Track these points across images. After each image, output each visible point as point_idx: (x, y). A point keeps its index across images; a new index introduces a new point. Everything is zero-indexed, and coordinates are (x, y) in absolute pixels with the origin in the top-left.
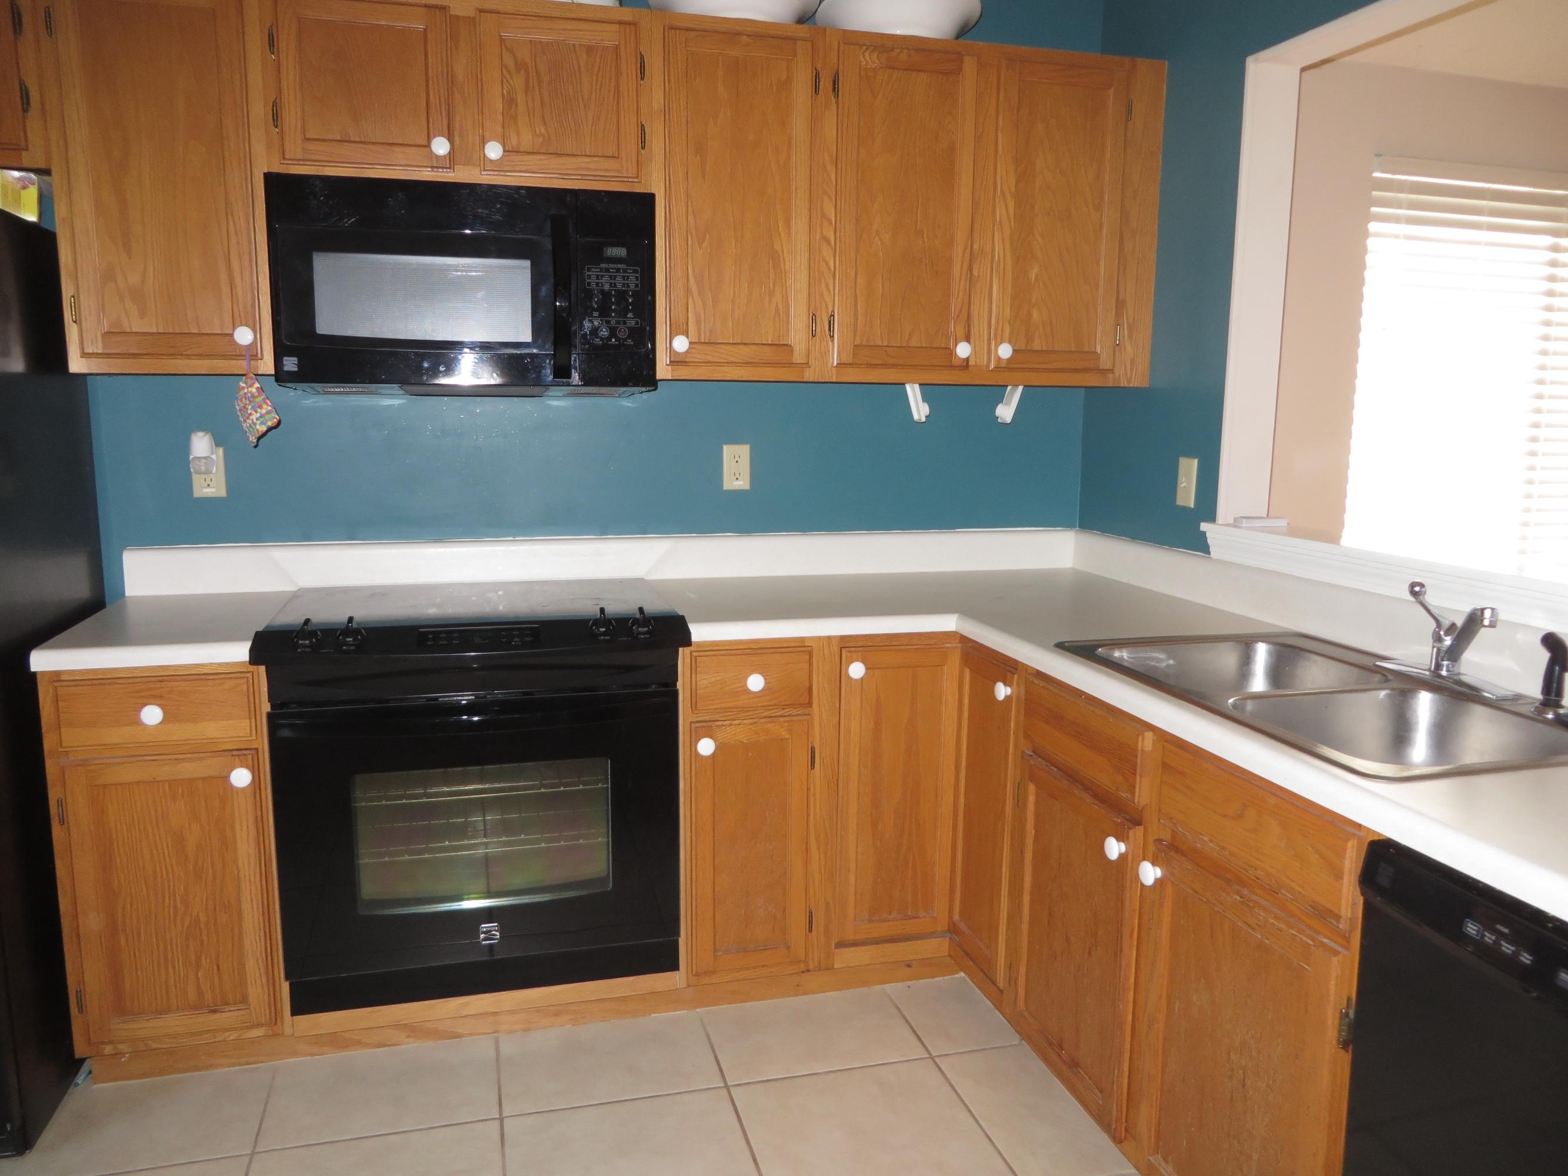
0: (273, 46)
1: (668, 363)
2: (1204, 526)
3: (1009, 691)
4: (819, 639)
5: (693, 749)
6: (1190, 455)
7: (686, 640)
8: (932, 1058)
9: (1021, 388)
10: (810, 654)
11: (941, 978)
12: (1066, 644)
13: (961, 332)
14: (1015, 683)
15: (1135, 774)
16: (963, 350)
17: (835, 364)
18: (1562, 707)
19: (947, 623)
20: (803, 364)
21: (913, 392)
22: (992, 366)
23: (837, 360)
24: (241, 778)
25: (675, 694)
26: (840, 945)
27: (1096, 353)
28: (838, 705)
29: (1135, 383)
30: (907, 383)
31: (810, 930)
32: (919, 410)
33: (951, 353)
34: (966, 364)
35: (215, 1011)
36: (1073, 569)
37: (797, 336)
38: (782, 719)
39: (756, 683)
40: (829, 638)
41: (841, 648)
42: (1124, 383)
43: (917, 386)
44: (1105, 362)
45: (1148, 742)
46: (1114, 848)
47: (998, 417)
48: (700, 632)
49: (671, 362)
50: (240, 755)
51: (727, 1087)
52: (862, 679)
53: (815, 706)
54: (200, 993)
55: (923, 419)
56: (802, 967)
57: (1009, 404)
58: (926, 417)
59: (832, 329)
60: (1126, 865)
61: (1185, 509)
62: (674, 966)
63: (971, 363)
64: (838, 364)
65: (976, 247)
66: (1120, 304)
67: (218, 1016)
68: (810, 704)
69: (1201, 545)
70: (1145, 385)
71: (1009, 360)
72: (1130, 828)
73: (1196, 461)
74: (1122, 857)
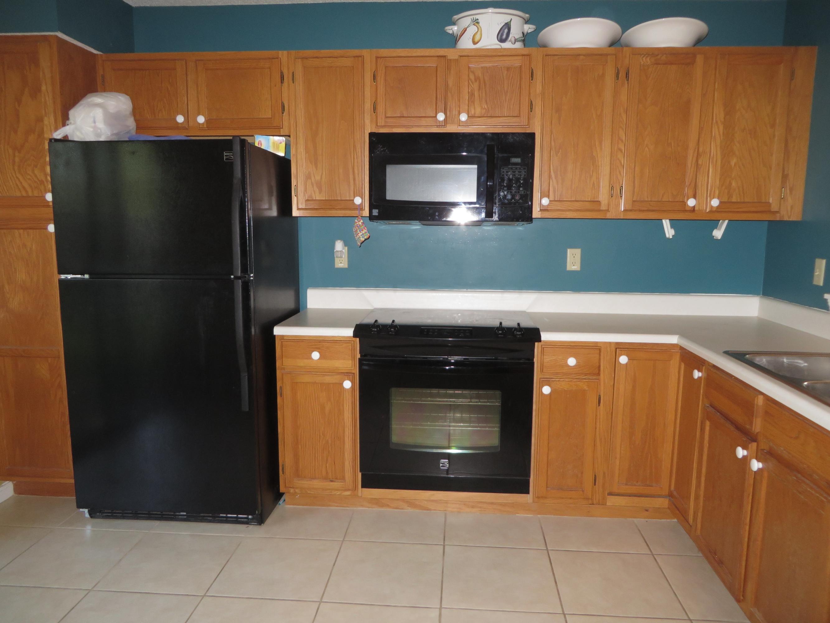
0: (375, 79)
1: (539, 210)
2: (826, 296)
3: (700, 374)
4: (605, 343)
5: (540, 391)
6: (823, 258)
7: (539, 340)
8: (653, 555)
9: (726, 222)
10: (600, 350)
11: (665, 520)
12: (730, 352)
13: (691, 193)
14: (704, 371)
15: (753, 416)
16: (691, 202)
17: (622, 210)
19: (673, 339)
20: (606, 210)
21: (666, 224)
22: (708, 210)
23: (623, 209)
24: (347, 384)
25: (533, 363)
26: (610, 494)
27: (769, 203)
28: (613, 376)
29: (793, 218)
30: (663, 219)
31: (595, 484)
32: (669, 232)
33: (684, 203)
34: (693, 209)
35: (332, 481)
36: (757, 317)
37: (603, 196)
38: (585, 380)
39: (572, 362)
40: (610, 343)
41: (616, 348)
42: (786, 218)
43: (668, 221)
44: (774, 208)
45: (760, 401)
46: (741, 452)
47: (714, 236)
48: (545, 336)
49: (540, 210)
50: (348, 375)
51: (547, 550)
52: (627, 364)
53: (602, 375)
54: (327, 473)
55: (671, 237)
56: (590, 502)
57: (720, 229)
58: (673, 236)
59: (621, 193)
60: (745, 460)
61: (817, 287)
62: (527, 492)
63: (696, 208)
64: (624, 210)
65: (701, 150)
66: (785, 177)
67: (332, 483)
68: (599, 374)
69: (825, 306)
70: (799, 220)
71: (718, 207)
72: (750, 443)
73: (823, 261)
74: (744, 457)
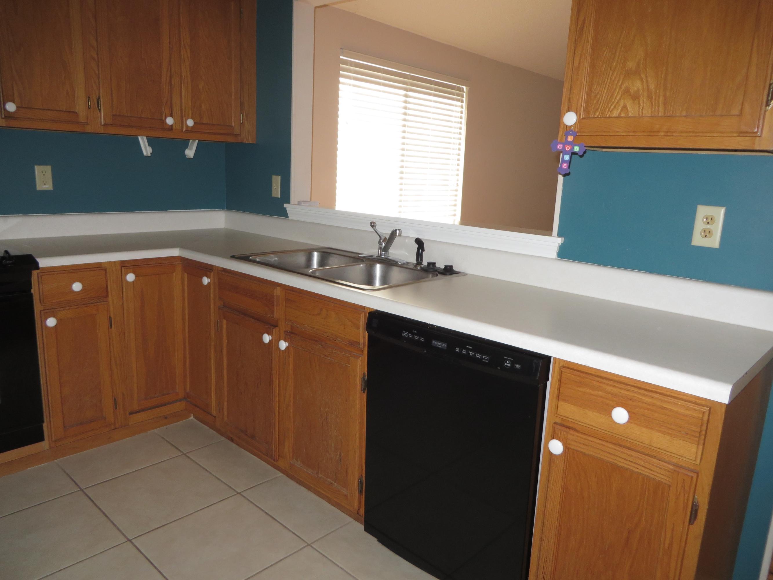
1: (3, 117)
2: (285, 205)
3: (209, 280)
4: (110, 263)
5: (44, 324)
6: (277, 174)
7: (36, 265)
8: (185, 454)
9: (197, 141)
10: (106, 270)
11: (181, 422)
12: (235, 256)
13: (167, 112)
14: (212, 276)
15: (273, 306)
16: (170, 121)
17: (103, 124)
18: (423, 264)
19: (175, 252)
20: (84, 123)
21: (143, 141)
22: (184, 129)
23: (104, 122)
25: (31, 296)
26: (130, 414)
27: (232, 126)
28: (122, 295)
29: (250, 141)
30: (139, 136)
31: (116, 408)
32: (147, 150)
33: (164, 122)
34: (171, 128)
36: (225, 228)
37: (81, 107)
38: (92, 305)
39: (77, 287)
40: (115, 262)
41: (122, 267)
42: (245, 141)
43: (145, 138)
44: (237, 131)
45: (278, 291)
46: (267, 338)
47: (186, 155)
48: (44, 263)
49: (5, 116)
51: (81, 490)
52: (133, 282)
53: (110, 297)
55: (149, 155)
56: (112, 427)
57: (191, 149)
58: (151, 154)
59: (99, 105)
60: (273, 344)
61: (276, 198)
62: (41, 438)
63: (174, 127)
64: (104, 124)
65: (173, 70)
66: (242, 104)
68: (107, 296)
69: (284, 214)
70: (254, 143)
71: (192, 127)
72: (273, 329)
73: (280, 177)
74: (270, 341)
